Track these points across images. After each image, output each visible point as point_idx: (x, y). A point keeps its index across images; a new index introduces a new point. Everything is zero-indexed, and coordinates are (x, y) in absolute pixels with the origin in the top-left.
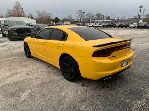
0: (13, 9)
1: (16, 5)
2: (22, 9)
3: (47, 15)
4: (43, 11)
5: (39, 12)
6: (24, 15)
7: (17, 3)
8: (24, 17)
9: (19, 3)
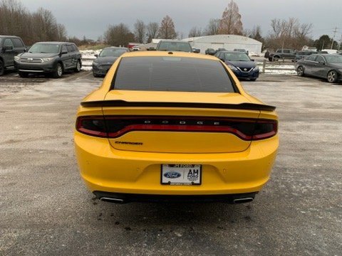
0: (221, 18)
1: (228, 9)
2: (240, 16)
3: (296, 30)
4: (288, 21)
5: (277, 23)
6: (242, 31)
7: (231, 5)
8: (240, 34)
9: (235, 5)
